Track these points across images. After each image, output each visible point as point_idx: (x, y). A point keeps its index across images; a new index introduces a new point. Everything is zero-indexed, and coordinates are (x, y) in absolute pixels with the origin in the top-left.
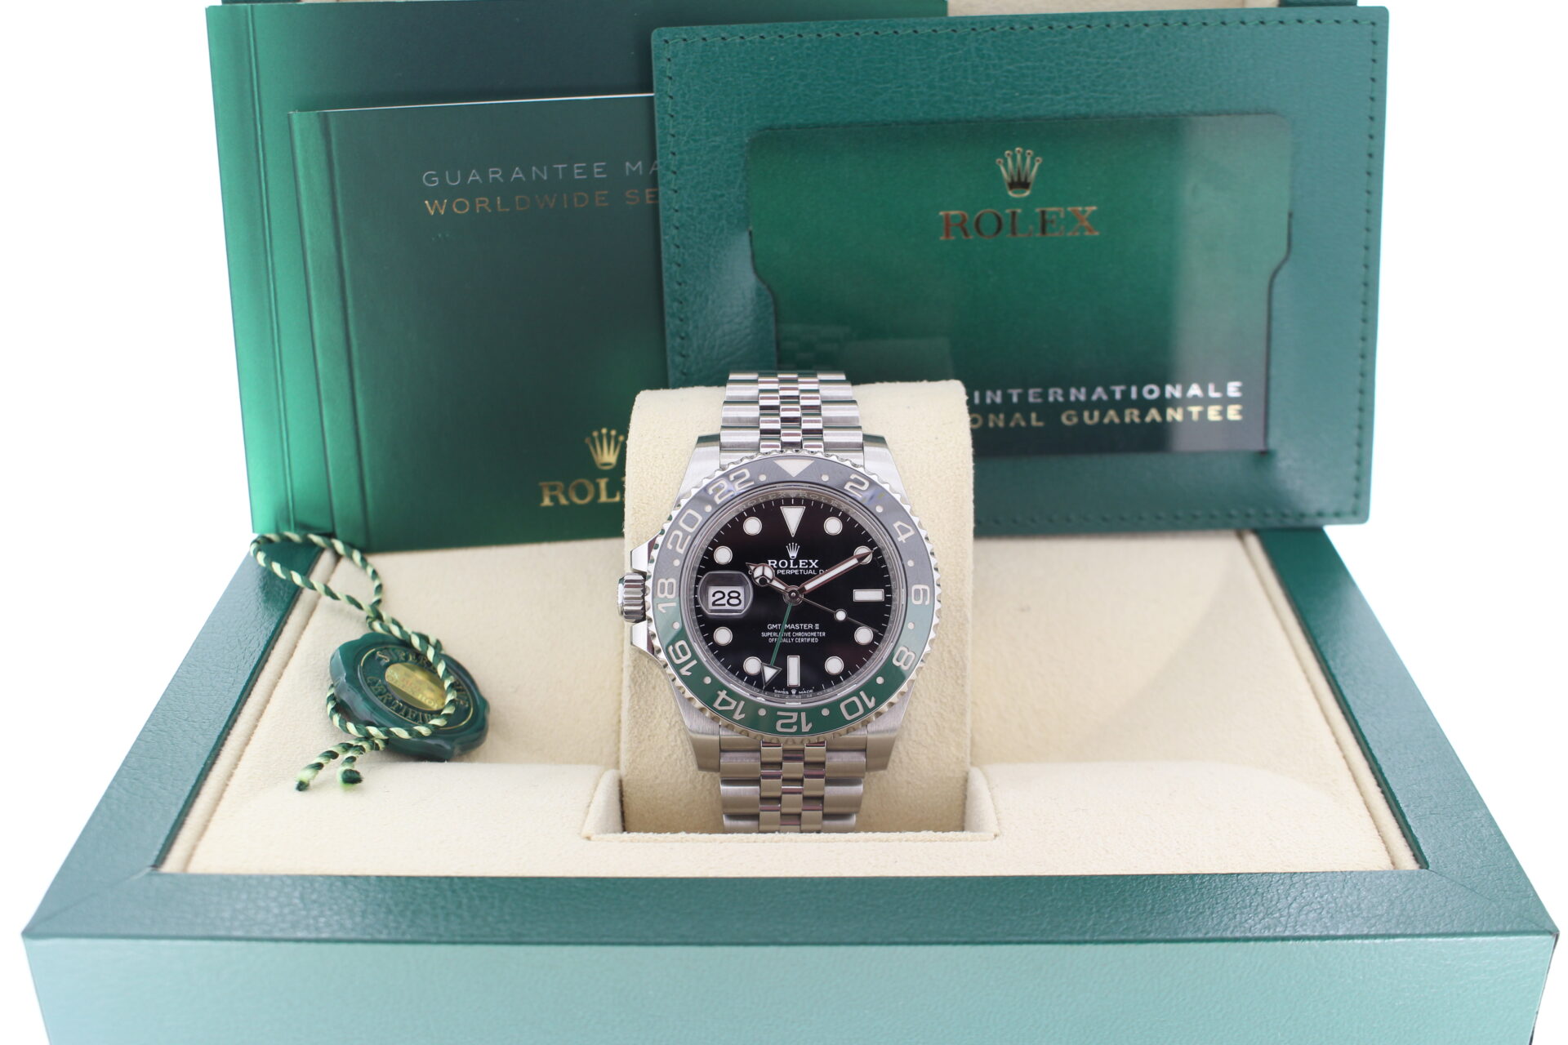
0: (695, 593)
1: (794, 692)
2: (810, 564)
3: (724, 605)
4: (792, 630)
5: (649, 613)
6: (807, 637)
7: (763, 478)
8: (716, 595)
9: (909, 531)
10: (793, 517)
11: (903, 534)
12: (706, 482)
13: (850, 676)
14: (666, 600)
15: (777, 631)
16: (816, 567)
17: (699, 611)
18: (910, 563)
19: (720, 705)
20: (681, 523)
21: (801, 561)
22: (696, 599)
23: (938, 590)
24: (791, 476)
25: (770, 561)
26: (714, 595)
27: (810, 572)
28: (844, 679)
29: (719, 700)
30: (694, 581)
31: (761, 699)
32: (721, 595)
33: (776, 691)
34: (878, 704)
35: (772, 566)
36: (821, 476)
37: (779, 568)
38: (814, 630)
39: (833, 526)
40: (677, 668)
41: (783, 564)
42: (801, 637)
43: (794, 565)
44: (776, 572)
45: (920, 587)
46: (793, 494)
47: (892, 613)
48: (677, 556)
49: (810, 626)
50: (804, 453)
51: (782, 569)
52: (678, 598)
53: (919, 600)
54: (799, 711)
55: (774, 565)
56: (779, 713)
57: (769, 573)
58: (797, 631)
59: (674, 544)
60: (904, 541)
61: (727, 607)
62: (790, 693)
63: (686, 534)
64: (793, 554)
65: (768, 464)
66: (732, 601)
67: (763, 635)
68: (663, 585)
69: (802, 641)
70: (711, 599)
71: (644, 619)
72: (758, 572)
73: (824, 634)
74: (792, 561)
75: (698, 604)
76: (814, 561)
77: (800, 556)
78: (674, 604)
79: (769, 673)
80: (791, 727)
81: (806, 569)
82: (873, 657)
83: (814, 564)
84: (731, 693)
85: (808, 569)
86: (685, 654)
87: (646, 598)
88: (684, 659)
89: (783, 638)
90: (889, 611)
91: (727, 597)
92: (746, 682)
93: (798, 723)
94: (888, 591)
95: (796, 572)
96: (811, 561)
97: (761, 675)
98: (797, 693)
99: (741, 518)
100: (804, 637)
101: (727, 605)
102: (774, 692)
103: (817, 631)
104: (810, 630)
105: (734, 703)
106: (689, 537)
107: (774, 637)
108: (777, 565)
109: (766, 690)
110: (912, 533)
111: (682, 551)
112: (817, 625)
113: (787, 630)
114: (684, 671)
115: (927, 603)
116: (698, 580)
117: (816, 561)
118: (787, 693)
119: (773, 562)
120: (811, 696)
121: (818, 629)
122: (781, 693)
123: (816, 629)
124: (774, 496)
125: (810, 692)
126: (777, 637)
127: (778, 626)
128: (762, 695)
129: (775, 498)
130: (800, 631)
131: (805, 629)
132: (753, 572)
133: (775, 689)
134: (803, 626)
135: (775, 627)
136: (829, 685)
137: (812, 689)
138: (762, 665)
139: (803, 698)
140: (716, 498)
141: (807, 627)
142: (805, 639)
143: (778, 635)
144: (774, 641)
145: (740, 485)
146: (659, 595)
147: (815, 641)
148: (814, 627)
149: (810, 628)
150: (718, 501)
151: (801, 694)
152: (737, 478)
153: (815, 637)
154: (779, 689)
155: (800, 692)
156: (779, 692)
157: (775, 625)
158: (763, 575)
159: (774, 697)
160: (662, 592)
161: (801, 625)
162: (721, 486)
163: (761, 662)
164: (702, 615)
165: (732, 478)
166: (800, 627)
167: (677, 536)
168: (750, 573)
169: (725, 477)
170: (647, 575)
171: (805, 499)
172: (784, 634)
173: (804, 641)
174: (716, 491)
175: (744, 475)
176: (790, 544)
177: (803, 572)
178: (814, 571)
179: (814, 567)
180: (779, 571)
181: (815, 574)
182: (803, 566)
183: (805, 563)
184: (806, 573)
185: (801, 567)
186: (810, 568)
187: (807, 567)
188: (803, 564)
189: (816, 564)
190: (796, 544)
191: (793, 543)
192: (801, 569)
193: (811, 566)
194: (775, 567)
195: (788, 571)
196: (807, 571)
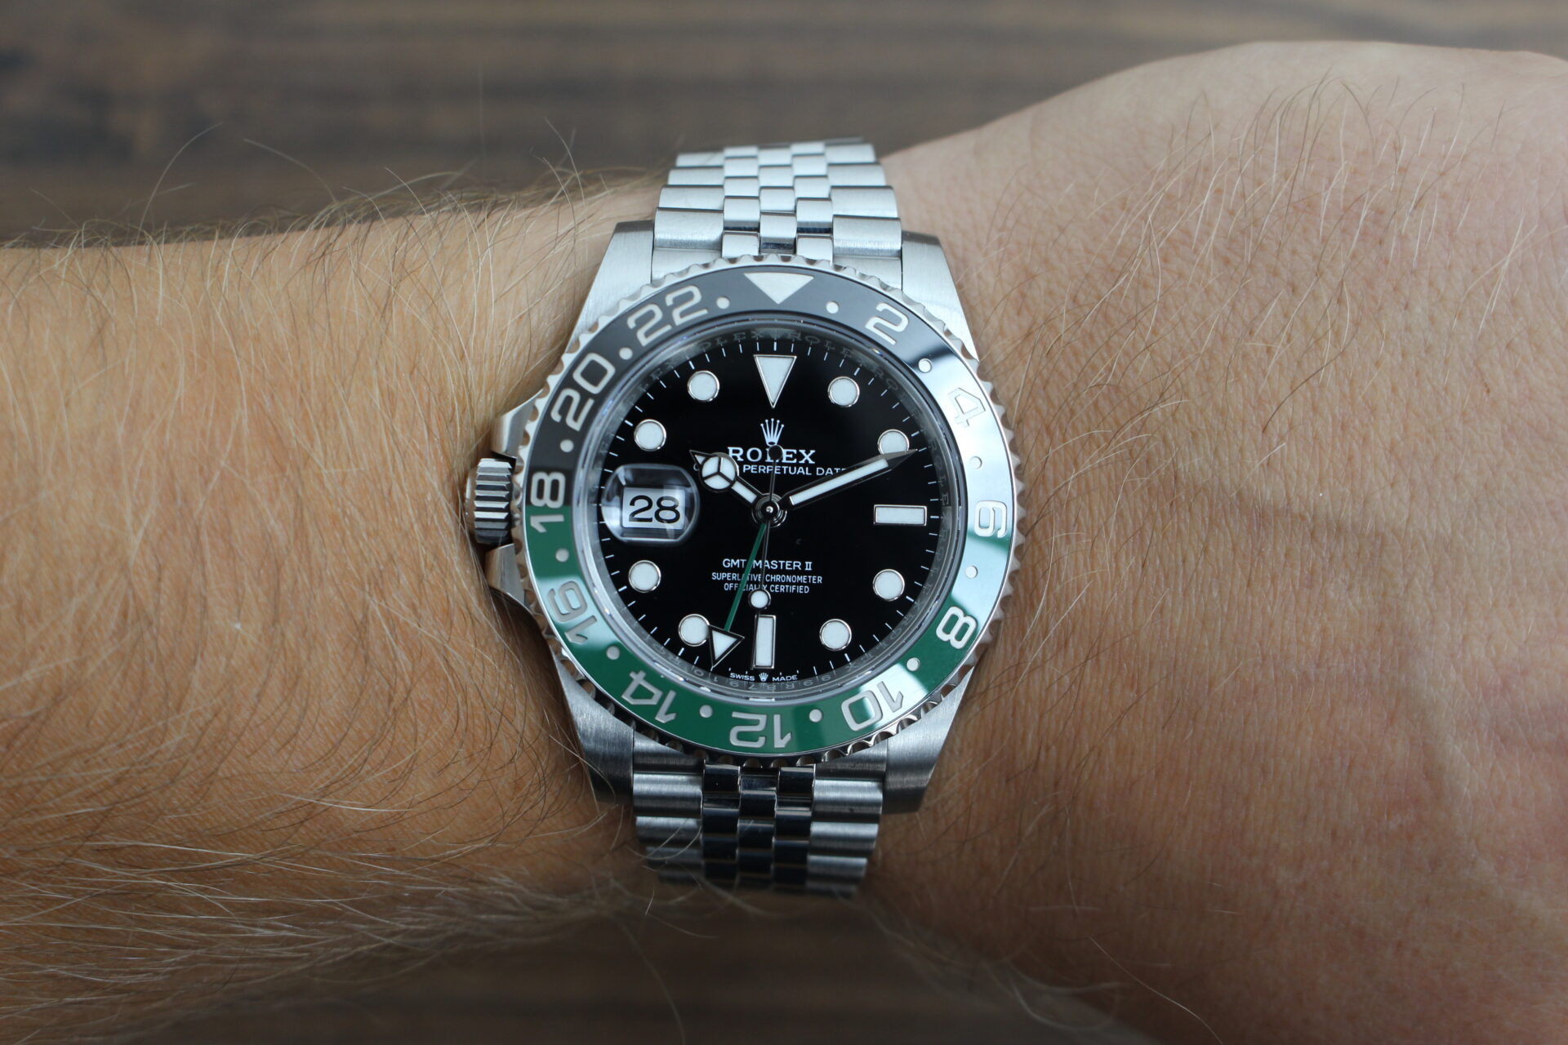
0: (599, 500)
1: (763, 677)
2: (800, 457)
3: (650, 520)
4: (765, 571)
5: (518, 533)
6: (792, 584)
7: (723, 304)
8: (637, 502)
10: (774, 373)
11: (964, 412)
12: (625, 306)
13: (862, 654)
14: (546, 510)
15: (739, 570)
16: (811, 462)
17: (603, 530)
18: (975, 464)
19: (634, 696)
20: (577, 377)
21: (785, 451)
22: (599, 509)
24: (773, 302)
25: (731, 449)
26: (632, 503)
27: (801, 470)
28: (852, 660)
29: (632, 688)
30: (596, 479)
31: (705, 690)
32: (643, 503)
33: (732, 675)
35: (735, 458)
36: (825, 304)
37: (746, 462)
38: (802, 572)
39: (844, 392)
41: (754, 455)
42: (780, 583)
43: (772, 458)
44: (741, 469)
45: (990, 505)
46: (776, 333)
47: (940, 548)
48: (569, 433)
49: (797, 565)
50: (795, 262)
51: (751, 463)
52: (568, 509)
53: (987, 527)
54: (769, 711)
55: (738, 455)
56: (735, 715)
57: (729, 469)
58: (774, 572)
59: (563, 412)
61: (655, 524)
62: (758, 680)
63: (585, 395)
64: (772, 438)
65: (734, 278)
66: (665, 515)
67: (715, 576)
68: (541, 483)
69: (782, 590)
71: (508, 541)
72: (710, 467)
73: (820, 579)
74: (769, 451)
75: (603, 520)
76: (807, 453)
77: (784, 442)
78: (560, 519)
79: (722, 643)
80: (756, 740)
81: (792, 465)
82: (904, 623)
83: (807, 457)
84: (653, 677)
85: (798, 465)
87: (515, 505)
89: (749, 582)
90: (934, 543)
91: (655, 507)
92: (681, 657)
93: (768, 732)
94: (935, 509)
95: (775, 469)
96: (803, 452)
97: (706, 648)
98: (769, 681)
99: (685, 372)
100: (785, 584)
101: (655, 520)
102: (728, 675)
103: (808, 573)
104: (797, 572)
105: (657, 694)
106: (590, 403)
107: (734, 582)
108: (744, 456)
109: (717, 672)
111: (576, 426)
112: (809, 563)
113: (756, 570)
114: (573, 635)
115: (1001, 533)
116: (605, 477)
117: (812, 452)
118: (752, 678)
119: (736, 451)
120: (793, 687)
121: (810, 569)
122: (741, 679)
123: (807, 569)
124: (742, 336)
125: (792, 680)
126: (739, 582)
127: (741, 562)
128: (708, 682)
129: (744, 338)
130: (778, 572)
131: (787, 568)
132: (701, 467)
133: (732, 671)
134: (784, 564)
135: (735, 564)
136: (824, 669)
137: (796, 673)
138: (710, 630)
139: (778, 689)
140: (640, 335)
141: (792, 566)
142: (787, 586)
143: (740, 577)
144: (733, 588)
145: (683, 315)
146: (535, 501)
147: (803, 590)
148: (803, 566)
149: (796, 568)
150: (644, 341)
151: (775, 682)
152: (679, 301)
153: (804, 584)
154: (737, 672)
155: (774, 679)
156: (739, 676)
157: (735, 561)
158: (719, 473)
159: (728, 685)
160: (540, 495)
161: (782, 562)
162: (651, 315)
163: (708, 624)
164: (609, 539)
165: (669, 300)
166: (779, 564)
167: (569, 400)
168: (696, 468)
169: (658, 299)
170: (518, 464)
171: (796, 342)
172: (750, 577)
173: (785, 590)
174: (641, 322)
175: (690, 296)
176: (767, 421)
177: (787, 470)
178: (807, 469)
179: (807, 461)
180: (747, 467)
181: (807, 473)
182: (788, 459)
183: (791, 456)
184: (793, 471)
185: (784, 461)
186: (800, 462)
187: (795, 461)
188: (788, 456)
189: (811, 457)
190: (778, 421)
191: (773, 420)
192: (785, 464)
193: (802, 459)
194: (740, 459)
195: (762, 468)
196: (795, 468)
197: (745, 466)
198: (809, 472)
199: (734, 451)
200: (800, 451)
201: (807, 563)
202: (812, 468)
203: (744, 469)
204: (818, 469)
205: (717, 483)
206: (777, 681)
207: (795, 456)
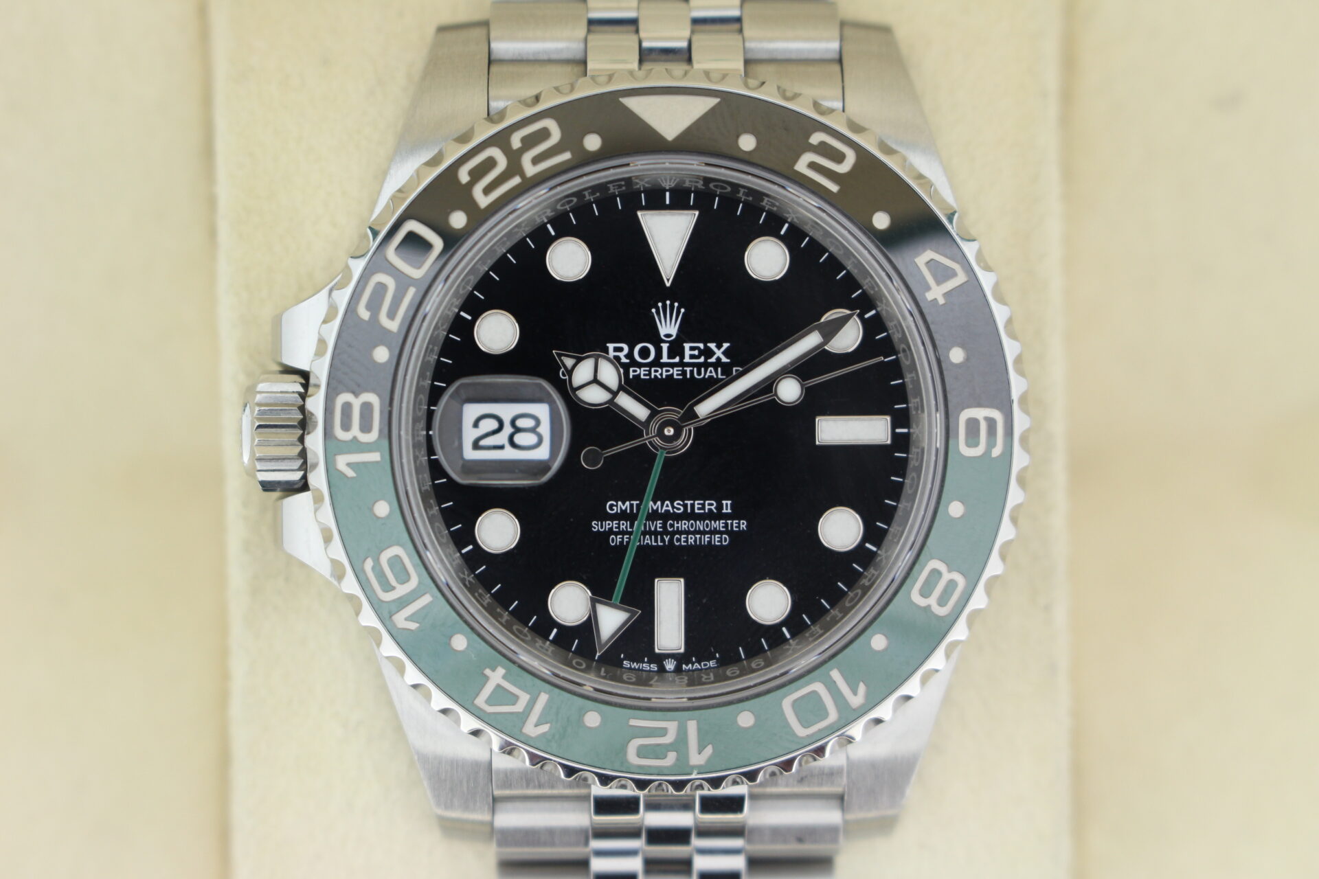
0: (429, 427)
1: (670, 665)
2: (708, 353)
3: (501, 447)
4: (666, 516)
5: (318, 479)
6: (703, 533)
7: (592, 142)
8: (482, 423)
9: (954, 274)
10: (668, 235)
11: (939, 282)
12: (454, 152)
13: (806, 627)
14: (355, 446)
15: (630, 517)
16: (724, 360)
17: (436, 469)
18: (956, 355)
19: (490, 701)
20: (391, 255)
21: (687, 346)
22: (429, 439)
23: (1021, 422)
24: (663, 136)
25: (611, 346)
26: (476, 425)
27: (711, 372)
28: (793, 636)
29: (487, 691)
30: (424, 398)
31: (588, 688)
33: (626, 664)
34: (874, 701)
35: (618, 358)
36: (738, 137)
37: (634, 363)
38: (718, 516)
39: (767, 259)
40: (385, 613)
41: (644, 353)
42: (687, 533)
43: (670, 357)
44: (627, 373)
45: (980, 413)
46: (668, 181)
47: (911, 474)
48: (383, 337)
49: (710, 505)
50: (691, 79)
51: (640, 365)
52: (386, 443)
53: (976, 445)
54: (681, 716)
55: (621, 355)
56: (634, 722)
57: (609, 375)
58: (679, 517)
59: (374, 306)
60: (941, 301)
61: (509, 454)
62: (662, 669)
63: (404, 282)
64: (668, 328)
66: (520, 439)
67: (596, 526)
68: (347, 407)
69: (691, 541)
70: (469, 435)
71: (303, 486)
72: (583, 373)
73: (744, 525)
74: (665, 346)
75: (436, 453)
76: (719, 347)
77: (686, 333)
78: (375, 457)
79: (611, 620)
80: (664, 756)
81: (699, 366)
82: (863, 582)
83: (719, 353)
85: (706, 365)
86: (404, 577)
87: (309, 440)
88: (401, 590)
89: (644, 533)
90: (901, 467)
91: (508, 429)
92: (553, 642)
93: (680, 744)
94: (901, 419)
95: (675, 372)
96: (712, 346)
97: (588, 628)
98: (678, 670)
99: (541, 239)
100: (694, 532)
101: (508, 447)
102: (620, 665)
103: (726, 516)
104: (711, 516)
105: (524, 698)
106: (411, 292)
107: (623, 533)
108: (630, 355)
109: (604, 661)
110: (961, 278)
111: (393, 326)
112: (727, 503)
113: (654, 516)
114: (401, 620)
115: (996, 452)
116: (435, 396)
117: (726, 345)
118: (654, 667)
119: (618, 349)
120: (712, 679)
121: (729, 511)
122: (639, 669)
123: (724, 511)
124: (620, 186)
125: (710, 668)
126: (630, 533)
127: (632, 506)
128: (592, 676)
129: (624, 188)
130: (686, 516)
131: (697, 511)
132: (570, 372)
133: (625, 659)
134: (692, 505)
135: (624, 508)
136: (754, 651)
137: (713, 658)
138: (594, 602)
139: (691, 683)
140: (478, 191)
141: (703, 507)
142: (698, 536)
143: (632, 526)
144: (622, 542)
145: (536, 161)
146: (340, 434)
147: (721, 541)
148: (720, 507)
149: (710, 510)
150: (483, 201)
151: (685, 671)
152: (529, 142)
153: (721, 533)
154: (633, 660)
155: (684, 666)
156: (635, 665)
157: (624, 504)
158: (596, 381)
159: (620, 680)
160: (346, 426)
161: (689, 502)
162: (490, 163)
163: (590, 594)
164: (445, 480)
165: (516, 141)
166: (685, 506)
167: (382, 288)
168: (564, 375)
169: (500, 139)
170: (312, 381)
171: (697, 192)
172: (645, 525)
173: (695, 541)
174: (477, 174)
175: (544, 134)
176: (660, 304)
177: (692, 372)
178: (719, 369)
179: (719, 359)
180: (634, 371)
181: (720, 376)
182: (692, 357)
183: (696, 352)
184: (699, 374)
185: (687, 359)
186: (709, 361)
187: (702, 360)
188: (693, 352)
189: (725, 353)
190: (676, 304)
191: (668, 302)
192: (689, 365)
193: (711, 357)
194: (624, 360)
195: (656, 371)
196: (703, 369)
197: (631, 369)
198: (722, 375)
199: (616, 349)
200: (709, 345)
201: (724, 502)
202: (727, 369)
203: (631, 374)
204: (734, 369)
205: (594, 396)
206: (689, 670)
207: (701, 353)
